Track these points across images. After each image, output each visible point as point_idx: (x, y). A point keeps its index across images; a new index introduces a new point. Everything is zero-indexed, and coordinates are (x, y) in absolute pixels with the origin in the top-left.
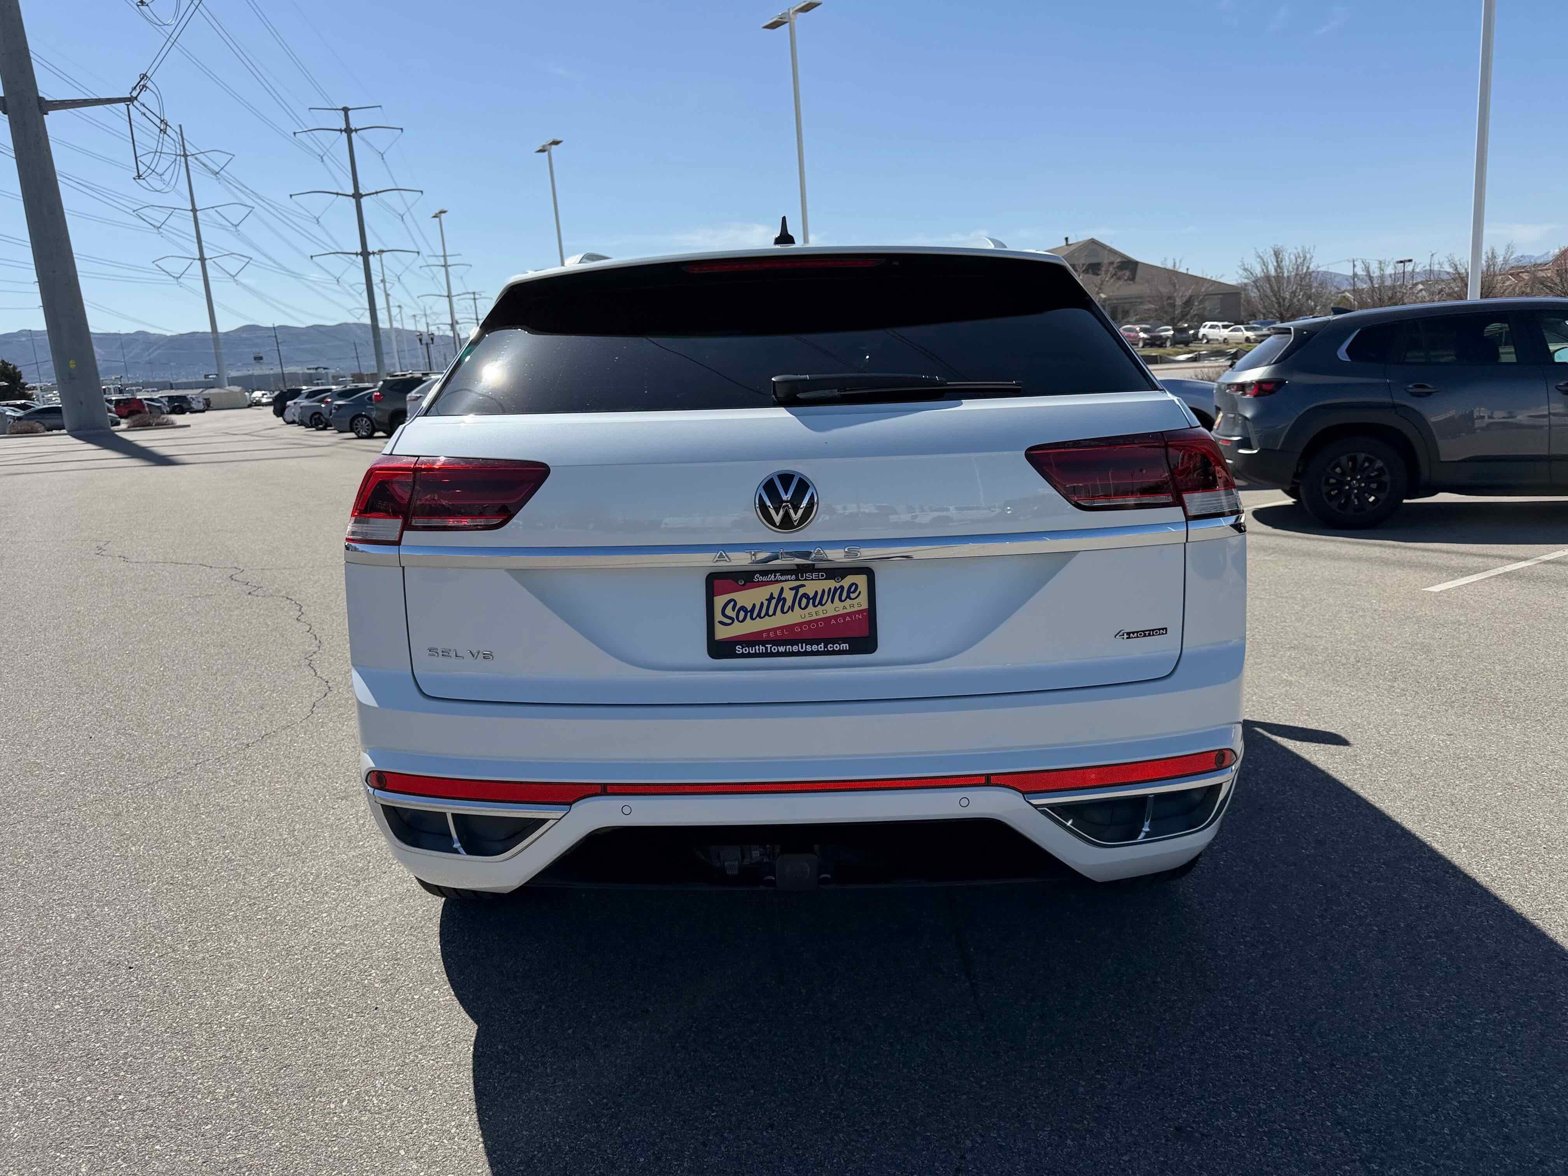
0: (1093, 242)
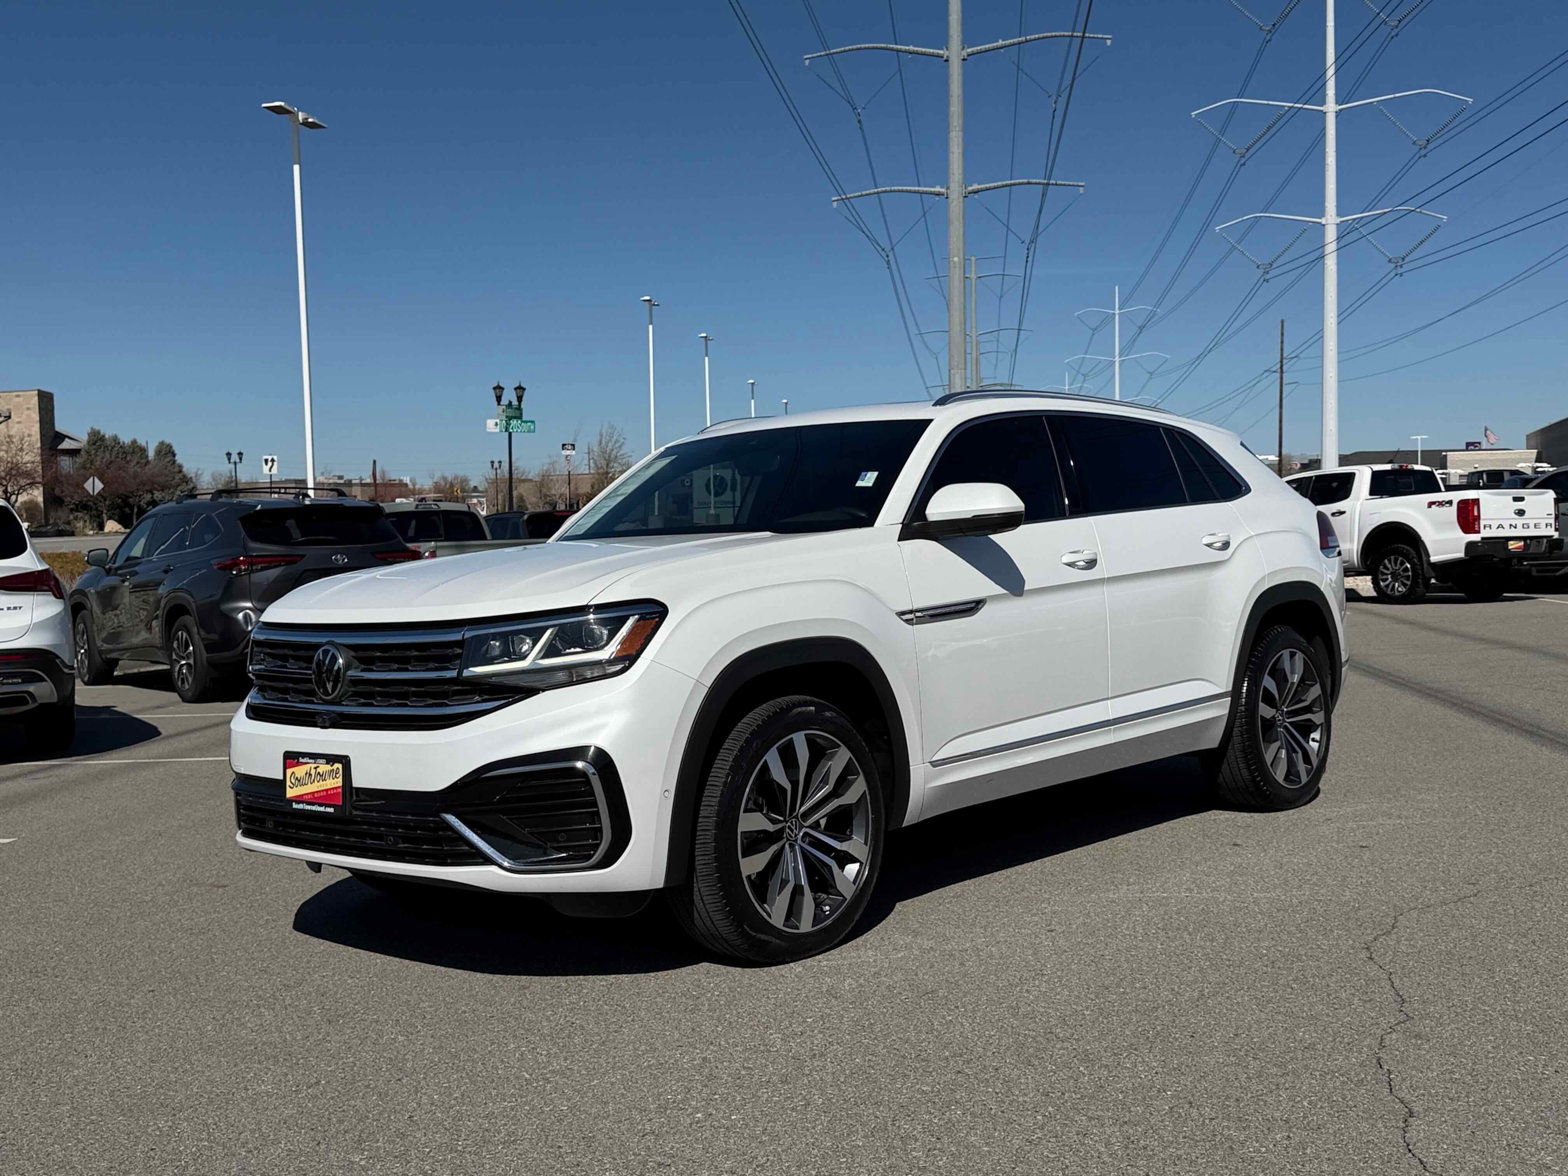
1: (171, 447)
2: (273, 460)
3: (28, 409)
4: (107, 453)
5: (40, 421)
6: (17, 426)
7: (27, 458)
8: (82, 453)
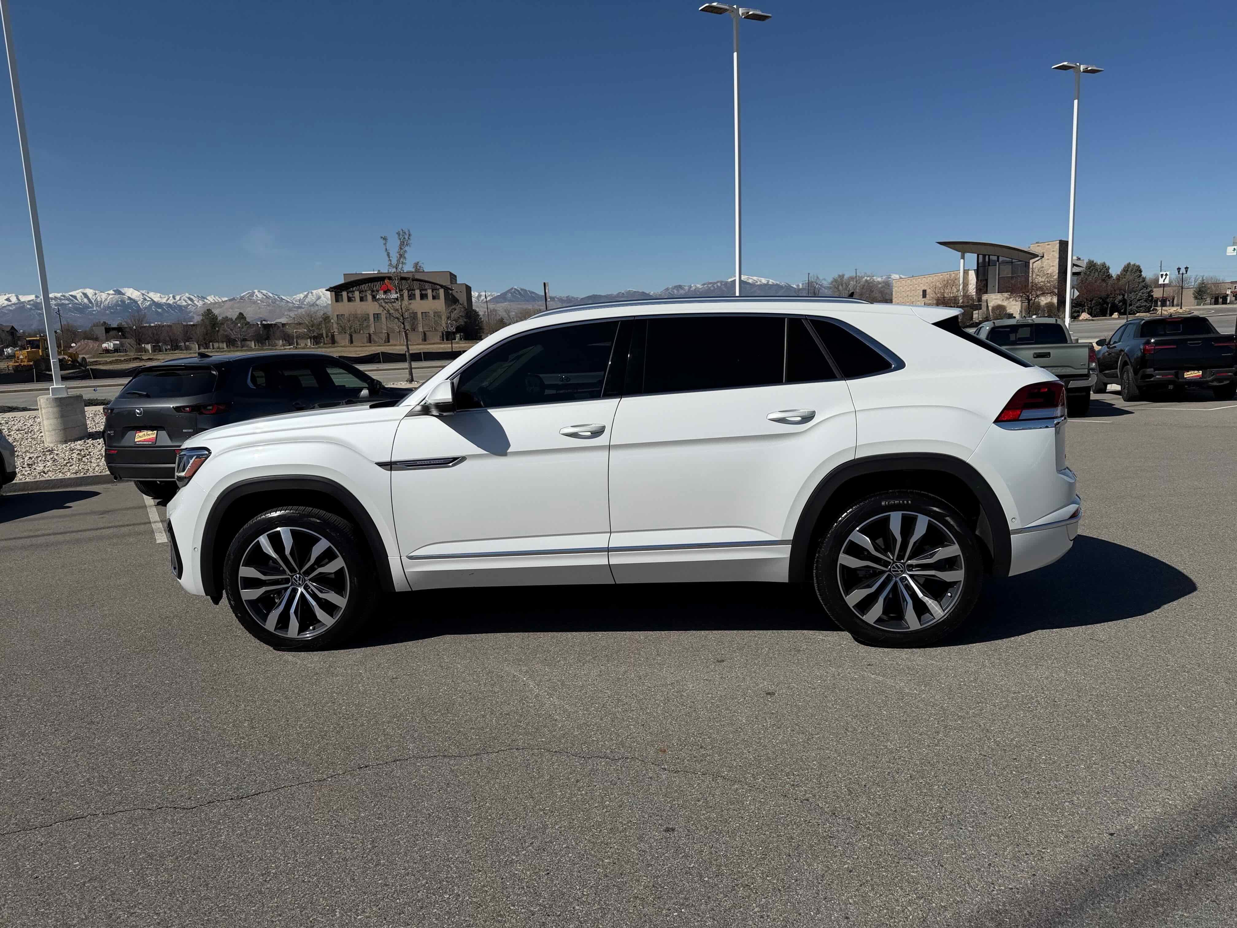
1: (1139, 267)
2: (1166, 275)
3: (1053, 251)
4: (1097, 274)
5: (1059, 258)
6: (1047, 261)
7: (1040, 279)
8: (1082, 274)
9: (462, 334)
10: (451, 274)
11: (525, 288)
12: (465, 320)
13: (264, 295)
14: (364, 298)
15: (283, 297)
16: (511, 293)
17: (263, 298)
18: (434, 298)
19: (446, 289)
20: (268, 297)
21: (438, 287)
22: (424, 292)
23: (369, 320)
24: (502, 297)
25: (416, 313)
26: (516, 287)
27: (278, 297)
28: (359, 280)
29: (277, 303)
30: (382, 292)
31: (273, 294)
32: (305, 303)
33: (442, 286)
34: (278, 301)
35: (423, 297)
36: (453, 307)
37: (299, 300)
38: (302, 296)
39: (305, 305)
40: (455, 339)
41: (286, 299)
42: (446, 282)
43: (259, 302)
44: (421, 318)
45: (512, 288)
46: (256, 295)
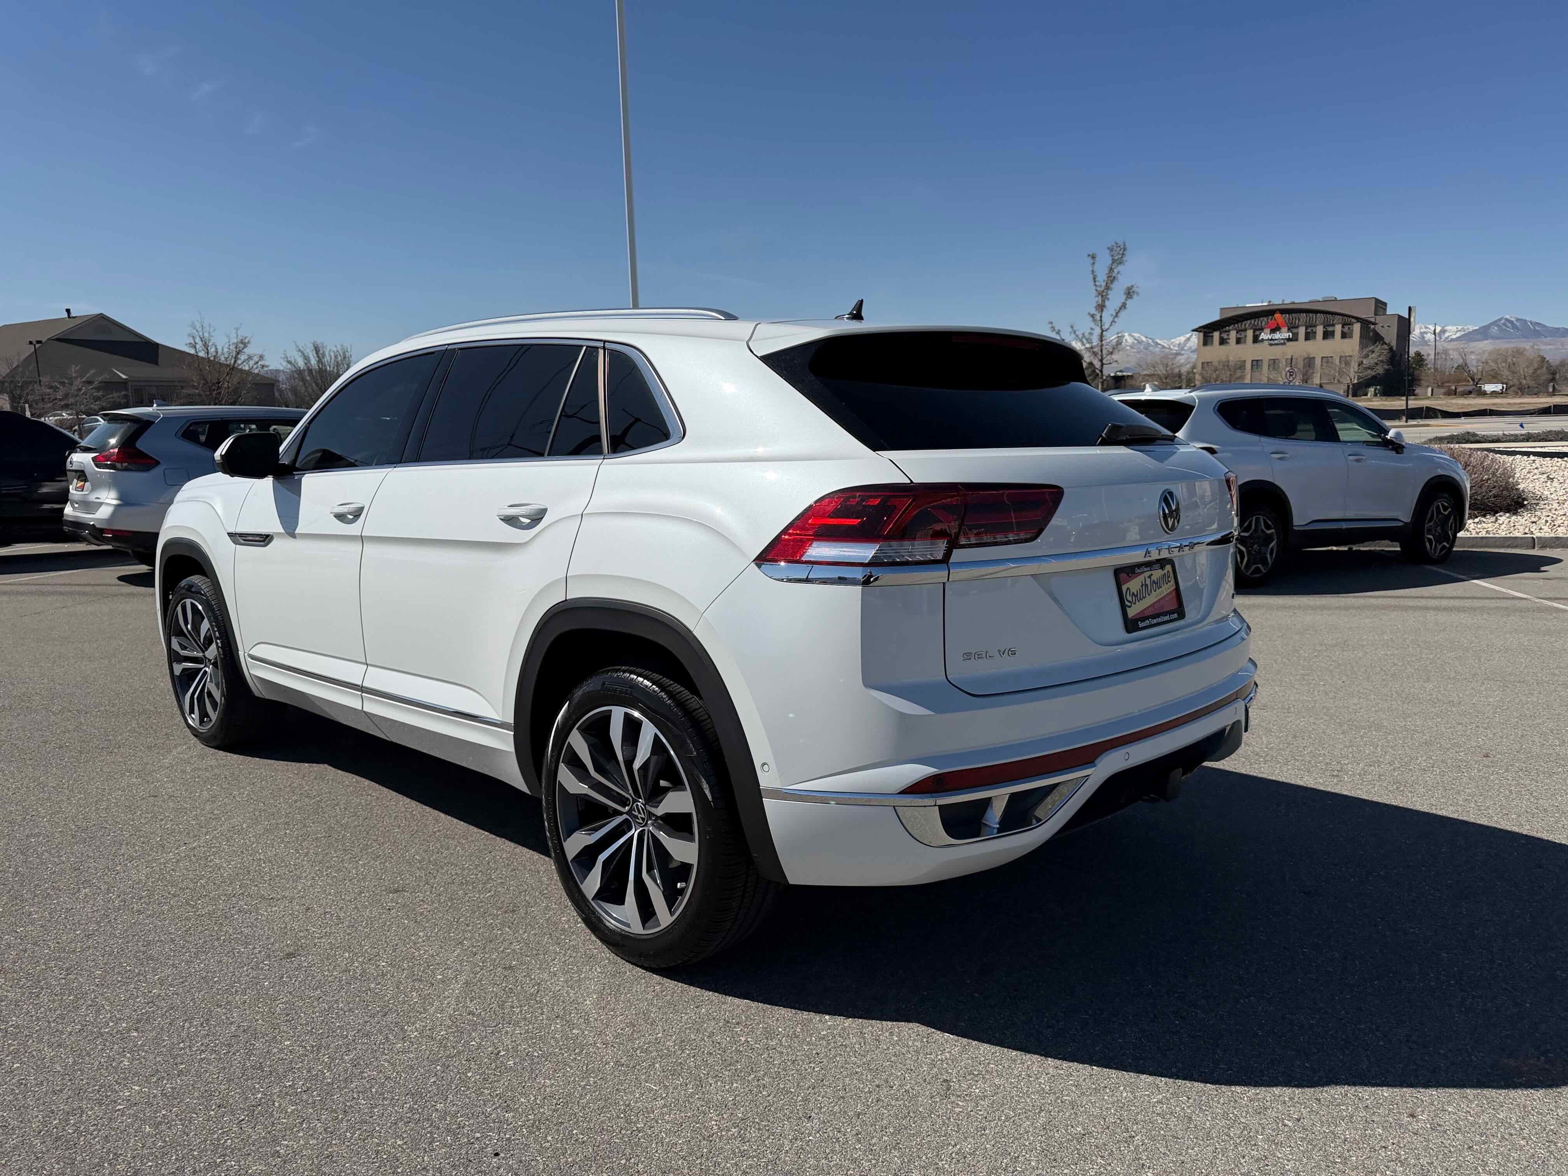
0: (102, 317)
9: (1378, 387)
10: (1378, 301)
11: (1523, 318)
12: (1387, 367)
13: (1135, 339)
14: (1242, 340)
15: (1159, 342)
16: (1498, 326)
17: (1133, 343)
18: (1344, 336)
19: (1365, 324)
20: (1140, 342)
21: (1353, 320)
22: (1330, 329)
23: (1245, 369)
24: (1483, 333)
25: (1314, 358)
26: (1508, 317)
27: (1153, 342)
28: (1238, 316)
29: (1151, 348)
30: (1268, 330)
31: (1146, 337)
32: (1186, 348)
33: (1358, 319)
34: (1152, 346)
35: (1328, 335)
36: (1371, 349)
37: (1179, 344)
38: (1182, 339)
39: (1185, 350)
40: (1366, 395)
41: (1162, 343)
42: (1368, 313)
43: (1128, 348)
44: (1320, 365)
45: (1502, 318)
46: (1126, 340)
